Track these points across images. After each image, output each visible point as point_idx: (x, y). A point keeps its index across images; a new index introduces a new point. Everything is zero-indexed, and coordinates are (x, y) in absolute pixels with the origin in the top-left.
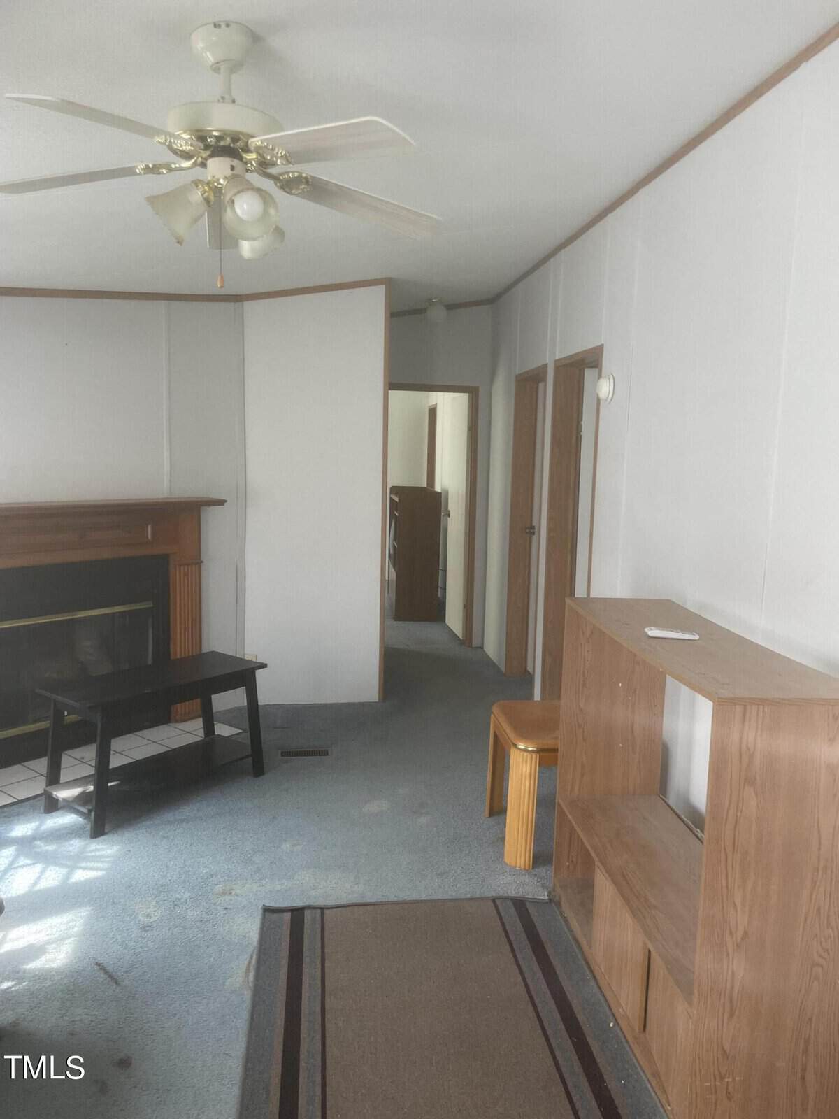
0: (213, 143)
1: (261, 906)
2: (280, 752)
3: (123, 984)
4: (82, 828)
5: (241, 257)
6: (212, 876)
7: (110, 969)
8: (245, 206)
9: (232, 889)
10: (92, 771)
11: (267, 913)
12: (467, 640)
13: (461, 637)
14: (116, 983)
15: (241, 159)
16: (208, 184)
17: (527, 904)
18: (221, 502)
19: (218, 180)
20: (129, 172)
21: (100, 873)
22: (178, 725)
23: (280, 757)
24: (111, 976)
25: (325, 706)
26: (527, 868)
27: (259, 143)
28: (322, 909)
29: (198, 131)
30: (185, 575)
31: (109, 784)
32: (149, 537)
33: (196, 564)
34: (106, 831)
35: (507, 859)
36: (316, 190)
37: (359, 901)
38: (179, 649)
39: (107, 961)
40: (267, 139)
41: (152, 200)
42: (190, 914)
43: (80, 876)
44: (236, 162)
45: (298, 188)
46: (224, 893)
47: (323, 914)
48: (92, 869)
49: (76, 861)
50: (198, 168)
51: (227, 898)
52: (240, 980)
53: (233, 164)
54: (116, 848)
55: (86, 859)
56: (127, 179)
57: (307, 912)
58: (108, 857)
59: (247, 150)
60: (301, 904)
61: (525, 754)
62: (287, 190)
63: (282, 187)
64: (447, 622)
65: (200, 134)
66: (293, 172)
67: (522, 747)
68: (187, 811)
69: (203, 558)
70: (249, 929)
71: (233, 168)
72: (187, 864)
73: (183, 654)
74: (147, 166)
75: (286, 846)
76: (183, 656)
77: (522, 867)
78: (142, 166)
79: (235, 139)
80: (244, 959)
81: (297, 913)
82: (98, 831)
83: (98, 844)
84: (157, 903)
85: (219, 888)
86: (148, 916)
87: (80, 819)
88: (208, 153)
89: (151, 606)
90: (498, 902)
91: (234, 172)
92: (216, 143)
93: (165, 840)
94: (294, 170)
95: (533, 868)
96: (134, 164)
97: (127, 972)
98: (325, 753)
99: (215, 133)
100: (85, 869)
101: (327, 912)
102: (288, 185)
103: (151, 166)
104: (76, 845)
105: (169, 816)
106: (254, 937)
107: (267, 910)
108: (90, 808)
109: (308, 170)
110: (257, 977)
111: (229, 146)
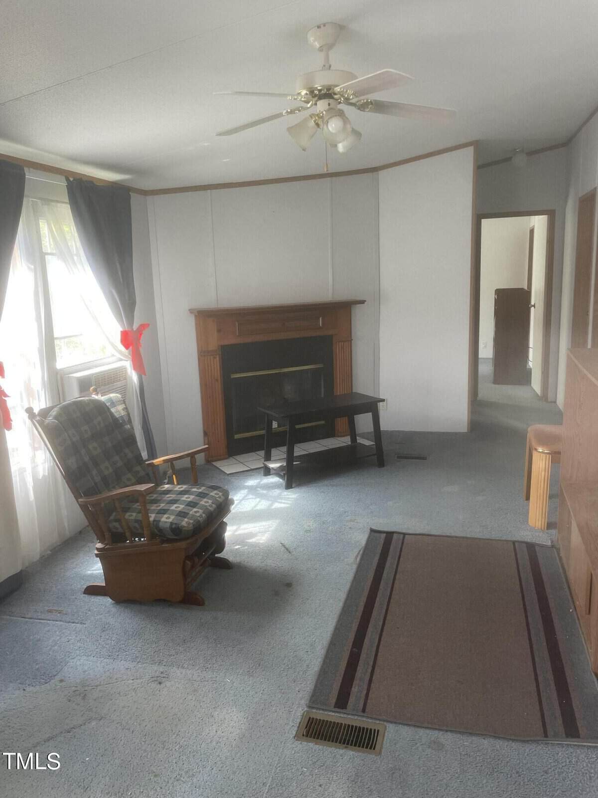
0: (317, 93)
1: (369, 528)
2: (396, 456)
3: (292, 553)
4: (281, 484)
5: (338, 152)
6: (345, 512)
7: (287, 546)
8: (333, 125)
9: (355, 520)
10: (285, 456)
11: (372, 533)
12: (544, 397)
13: (539, 394)
14: (290, 552)
15: (333, 98)
16: (317, 115)
17: (536, 547)
18: (363, 302)
19: (322, 112)
20: (280, 115)
21: (288, 505)
22: (339, 439)
23: (396, 458)
24: (287, 549)
25: (431, 433)
26: (543, 529)
27: (339, 90)
28: (404, 534)
29: (310, 88)
30: (342, 348)
31: (294, 463)
32: (321, 325)
33: (348, 341)
34: (293, 486)
35: (530, 523)
36: (379, 107)
37: (427, 533)
38: (339, 390)
39: (286, 543)
40: (343, 87)
41: (290, 129)
42: (331, 528)
43: (277, 505)
44: (331, 101)
45: (368, 108)
46: (351, 521)
47: (404, 538)
48: (284, 503)
49: (276, 499)
50: (314, 106)
51: (352, 523)
52: (352, 560)
53: (330, 102)
54: (297, 495)
55: (281, 499)
56: (279, 120)
57: (395, 535)
58: (292, 498)
59: (335, 94)
60: (392, 530)
61: (542, 454)
62: (362, 109)
63: (359, 109)
64: (532, 385)
65: (311, 90)
66: (364, 100)
67: (541, 451)
68: (336, 481)
69: (353, 337)
70: (361, 538)
71: (329, 104)
72: (333, 505)
73: (341, 392)
74: (287, 111)
75: (390, 503)
76: (341, 394)
77: (540, 527)
78: (285, 112)
79: (328, 89)
80: (356, 551)
81: (389, 535)
82: (289, 486)
83: (289, 492)
84: (315, 521)
85: (348, 518)
86: (309, 526)
87: (281, 480)
88: (316, 98)
89: (322, 366)
90: (517, 544)
91: (330, 107)
92: (319, 93)
93: (322, 494)
94: (363, 99)
95: (547, 529)
96: (281, 112)
97: (295, 549)
98: (424, 458)
99: (319, 88)
100: (279, 502)
101: (406, 536)
102: (362, 107)
103: (289, 111)
104: (277, 492)
105: (326, 482)
106: (363, 542)
107: (372, 531)
108: (284, 472)
109: (372, 97)
110: (361, 559)
111: (326, 93)
